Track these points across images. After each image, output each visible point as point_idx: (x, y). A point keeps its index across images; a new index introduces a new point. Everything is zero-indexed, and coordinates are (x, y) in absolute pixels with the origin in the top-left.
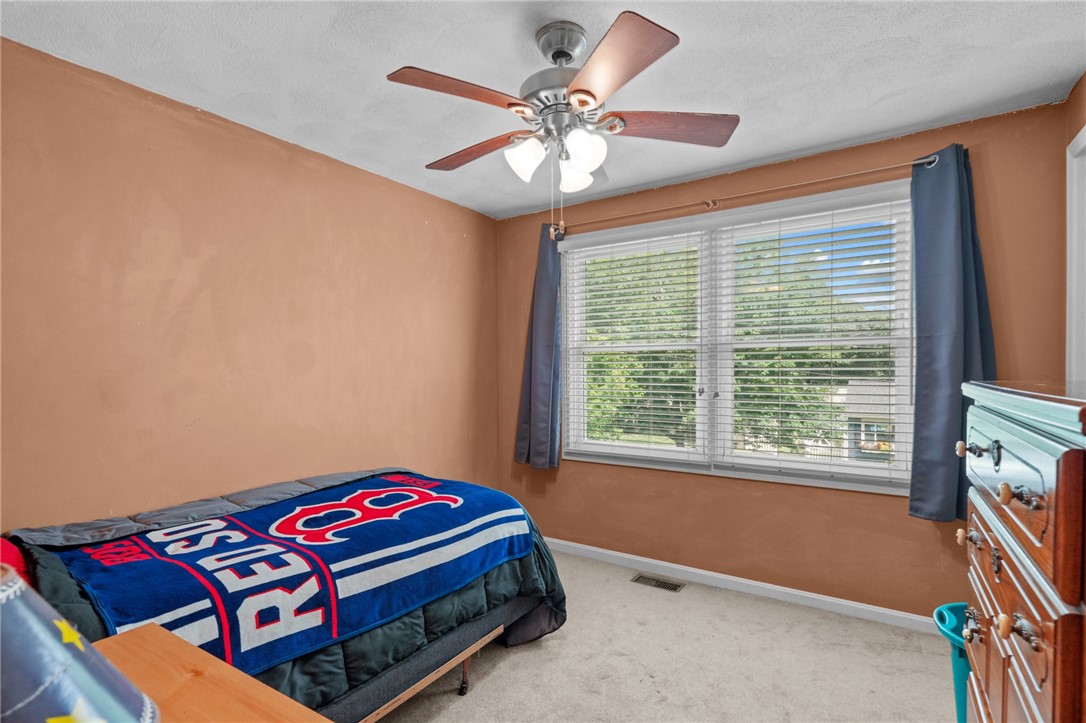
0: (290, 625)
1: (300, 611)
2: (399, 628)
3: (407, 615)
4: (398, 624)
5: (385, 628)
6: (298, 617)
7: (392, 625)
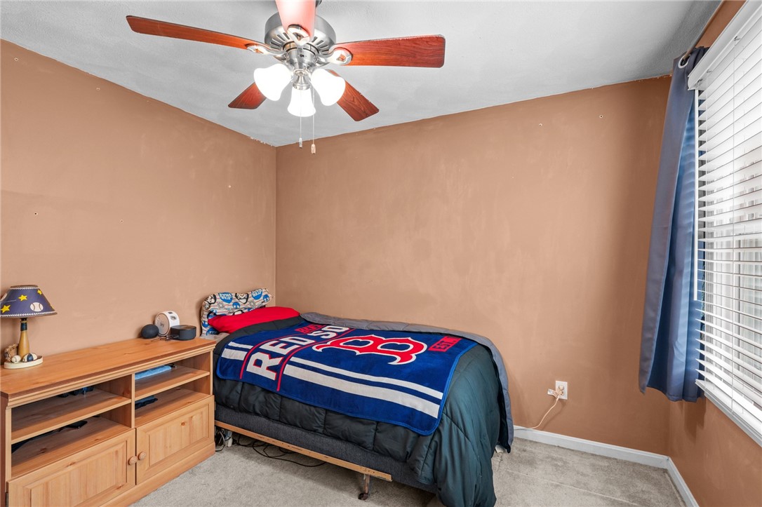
0: (263, 372)
1: (269, 368)
2: (306, 410)
3: (315, 407)
4: (307, 407)
5: (301, 404)
6: (268, 371)
7: (304, 405)
